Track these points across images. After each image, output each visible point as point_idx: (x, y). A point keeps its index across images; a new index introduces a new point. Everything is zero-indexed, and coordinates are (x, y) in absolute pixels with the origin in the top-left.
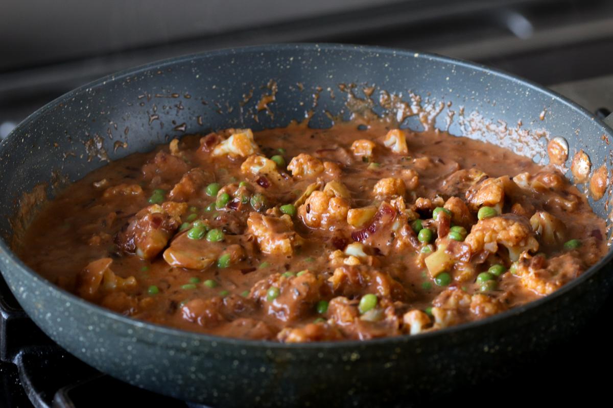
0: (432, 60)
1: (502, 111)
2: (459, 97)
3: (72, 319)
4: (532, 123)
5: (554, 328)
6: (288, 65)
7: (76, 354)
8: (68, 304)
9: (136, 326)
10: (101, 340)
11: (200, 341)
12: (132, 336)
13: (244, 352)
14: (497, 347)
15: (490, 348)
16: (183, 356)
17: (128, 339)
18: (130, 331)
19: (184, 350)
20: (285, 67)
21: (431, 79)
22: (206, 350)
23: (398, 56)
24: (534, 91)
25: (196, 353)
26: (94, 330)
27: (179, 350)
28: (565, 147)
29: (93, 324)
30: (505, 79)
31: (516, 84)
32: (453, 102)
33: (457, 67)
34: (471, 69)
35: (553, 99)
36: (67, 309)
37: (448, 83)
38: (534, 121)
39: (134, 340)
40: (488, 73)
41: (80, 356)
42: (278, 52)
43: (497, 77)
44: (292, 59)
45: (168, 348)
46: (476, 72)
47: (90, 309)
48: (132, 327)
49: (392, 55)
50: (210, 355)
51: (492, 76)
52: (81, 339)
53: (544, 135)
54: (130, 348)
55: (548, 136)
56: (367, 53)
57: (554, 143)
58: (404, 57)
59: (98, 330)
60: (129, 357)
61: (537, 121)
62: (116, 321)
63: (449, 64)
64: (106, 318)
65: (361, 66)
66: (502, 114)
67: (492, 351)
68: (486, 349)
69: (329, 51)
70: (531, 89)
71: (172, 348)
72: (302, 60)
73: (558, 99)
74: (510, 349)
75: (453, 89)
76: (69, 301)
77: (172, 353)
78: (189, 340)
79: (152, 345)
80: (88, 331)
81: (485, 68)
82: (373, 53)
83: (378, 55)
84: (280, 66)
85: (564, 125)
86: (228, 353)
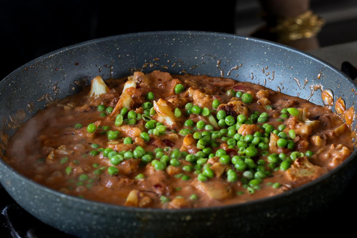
0: (256, 42)
1: (296, 73)
2: (272, 64)
3: (26, 191)
4: (313, 80)
5: (311, 203)
6: (172, 43)
7: (30, 212)
8: (23, 183)
9: (61, 197)
10: (42, 204)
11: (98, 207)
12: (59, 202)
13: (123, 214)
14: (275, 215)
15: (271, 215)
16: (88, 215)
17: (57, 204)
18: (58, 200)
19: (88, 212)
20: (170, 44)
21: (255, 53)
22: (101, 212)
23: (236, 39)
24: (315, 61)
25: (96, 214)
26: (38, 198)
27: (86, 211)
28: (332, 95)
29: (38, 195)
30: (298, 54)
31: (305, 57)
32: (268, 66)
33: (271, 46)
34: (279, 47)
35: (325, 66)
36: (23, 186)
37: (266, 56)
38: (314, 80)
39: (60, 205)
40: (288, 50)
41: (32, 213)
42: (166, 35)
43: (294, 53)
44: (174, 39)
45: (80, 210)
46: (281, 49)
47: (36, 186)
48: (59, 197)
49: (233, 38)
50: (103, 215)
51: (290, 52)
52: (32, 203)
53: (320, 88)
54: (58, 209)
55: (322, 88)
56: (218, 37)
57: (325, 93)
58: (240, 39)
59: (40, 198)
60: (58, 215)
61: (316, 79)
62: (50, 194)
63: (266, 44)
64: (44, 191)
65: (215, 44)
66: (296, 74)
67: (272, 217)
68: (268, 215)
69: (196, 35)
70: (313, 60)
71: (82, 210)
72: (180, 40)
73: (328, 66)
74: (283, 215)
75: (268, 59)
76: (24, 181)
77: (82, 213)
78: (91, 206)
79: (70, 208)
80: (35, 199)
81: (287, 47)
82: (222, 37)
83: (225, 38)
84: (167, 43)
85: (331, 82)
86: (114, 214)
